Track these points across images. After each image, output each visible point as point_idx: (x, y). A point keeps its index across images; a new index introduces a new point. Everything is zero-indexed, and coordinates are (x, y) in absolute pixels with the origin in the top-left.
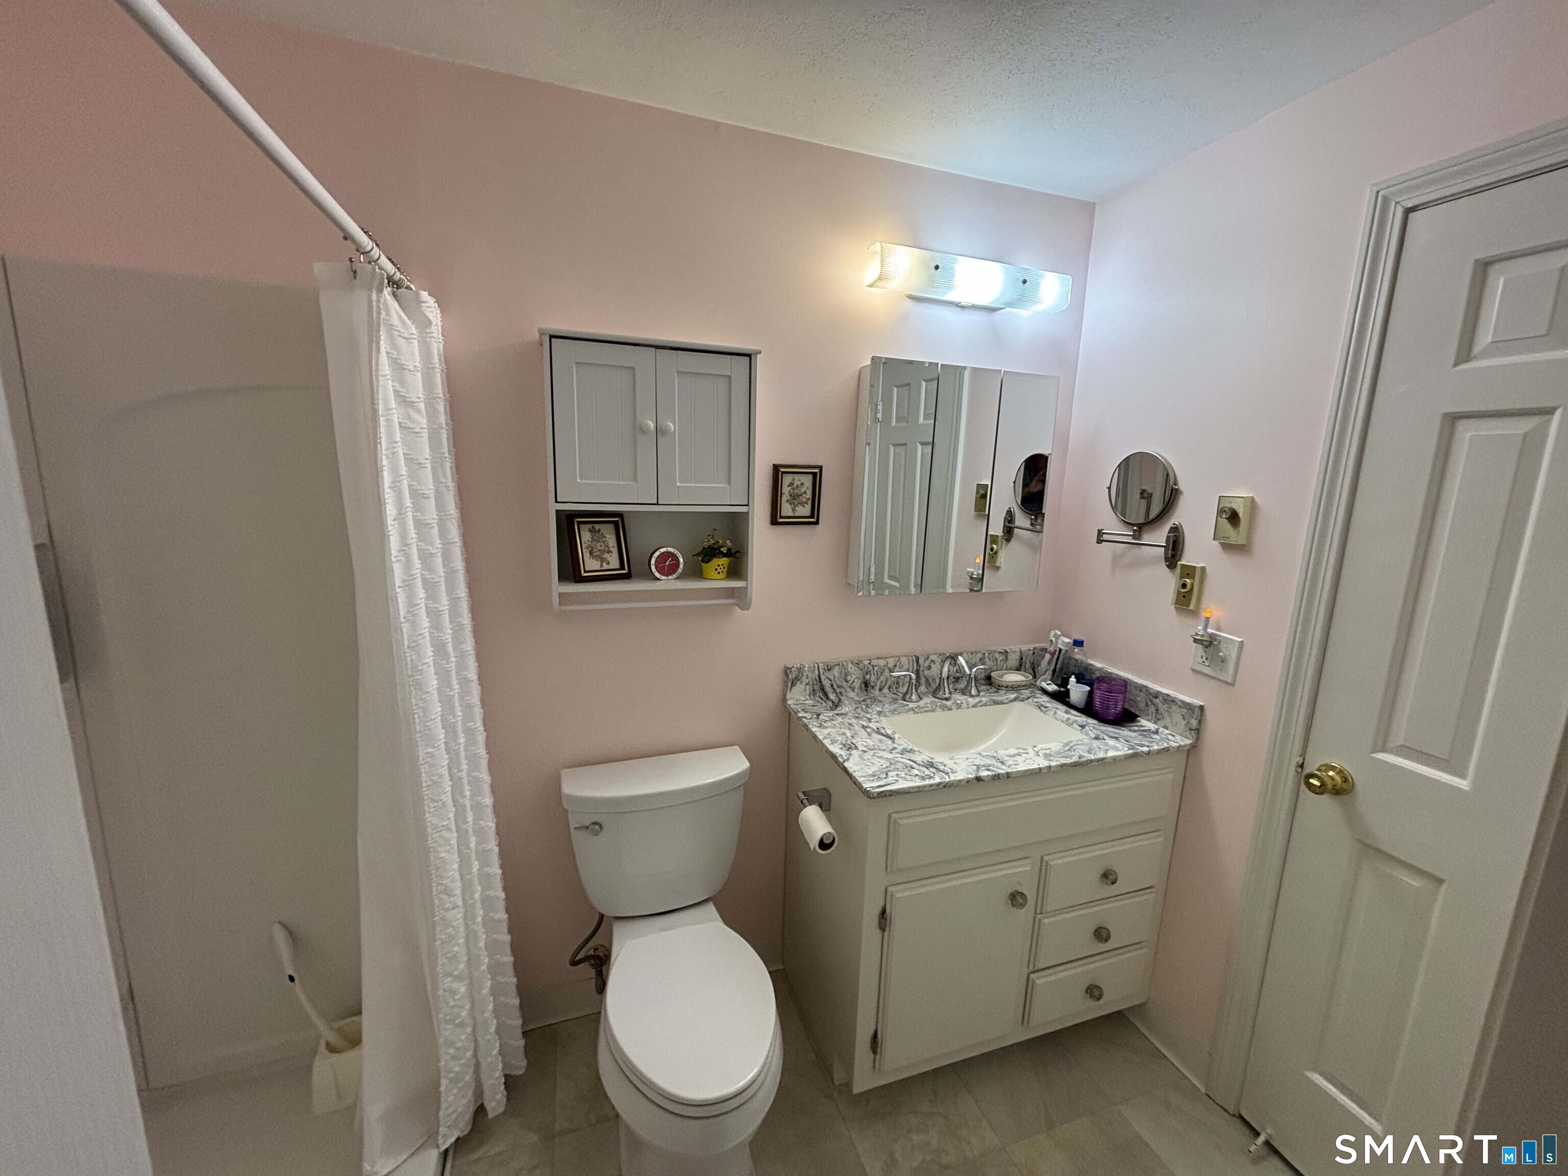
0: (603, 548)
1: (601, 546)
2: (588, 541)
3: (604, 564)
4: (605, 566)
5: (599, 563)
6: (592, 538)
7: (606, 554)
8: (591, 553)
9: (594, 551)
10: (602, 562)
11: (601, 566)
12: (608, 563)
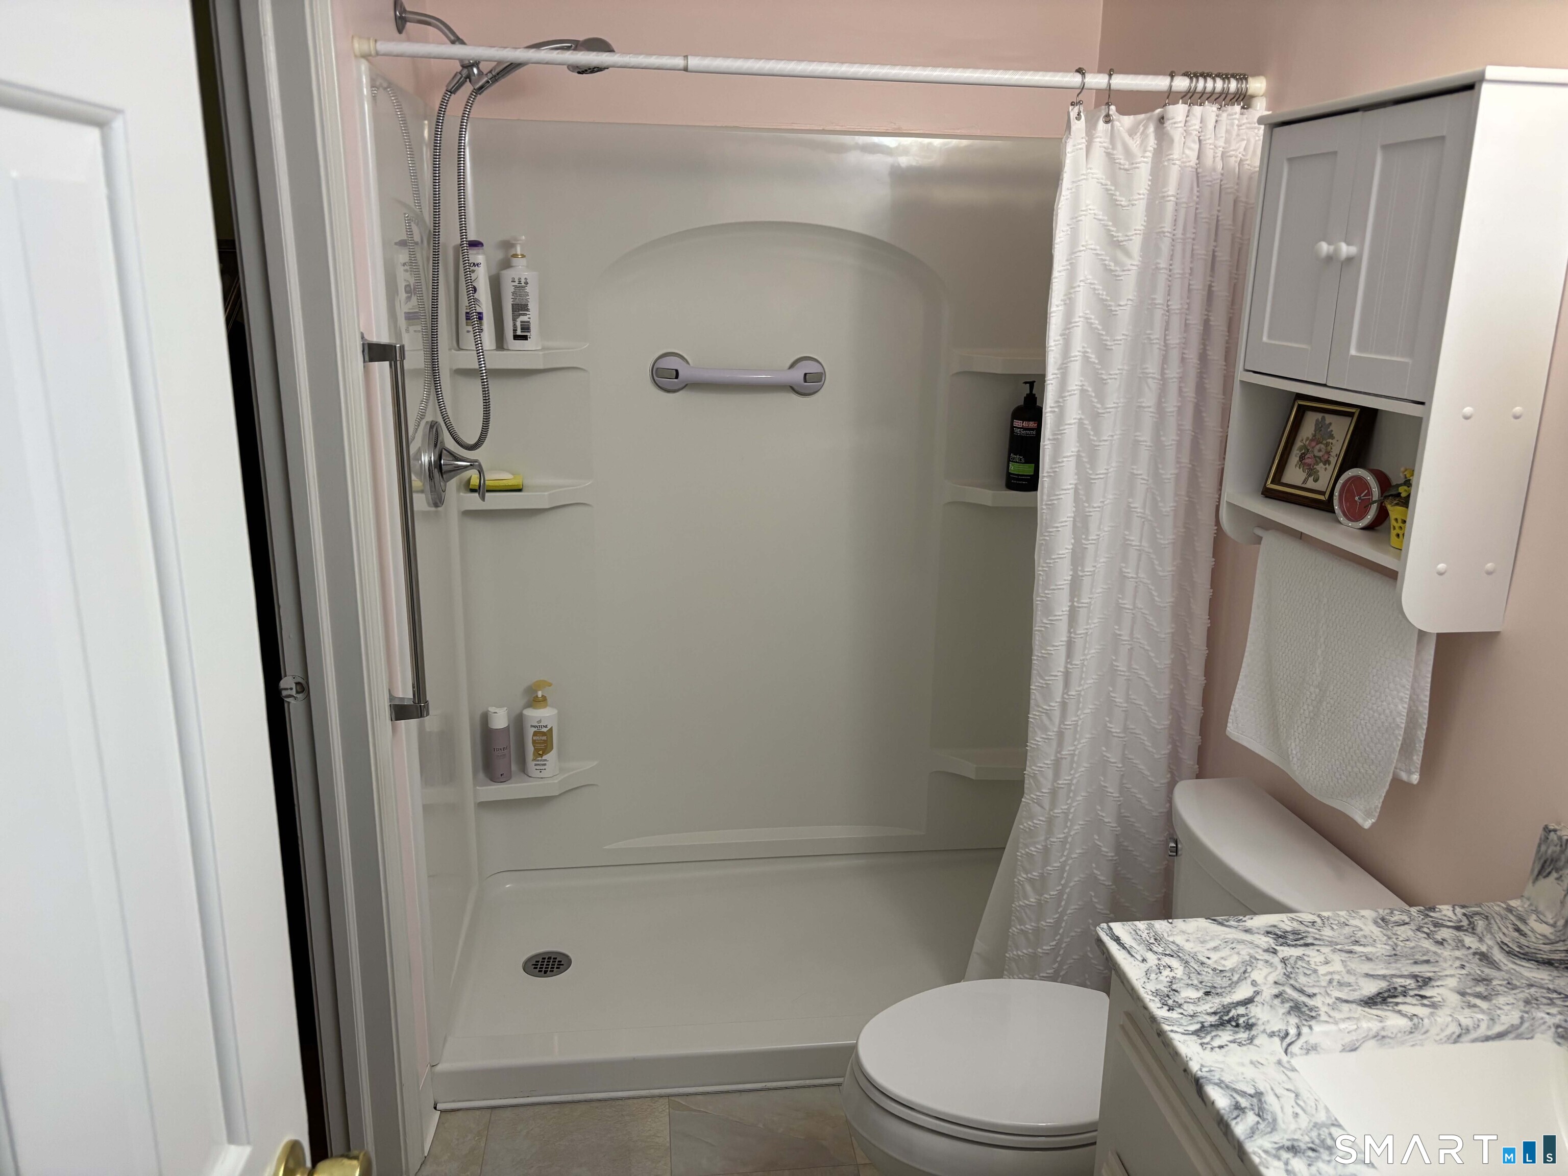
0: (1320, 454)
1: (1320, 450)
2: (1307, 439)
3: (1311, 479)
4: (1310, 484)
5: (1304, 476)
6: (1314, 436)
7: (1321, 464)
8: (1302, 458)
9: (1308, 456)
10: (1309, 475)
11: (1305, 481)
12: (1316, 480)
